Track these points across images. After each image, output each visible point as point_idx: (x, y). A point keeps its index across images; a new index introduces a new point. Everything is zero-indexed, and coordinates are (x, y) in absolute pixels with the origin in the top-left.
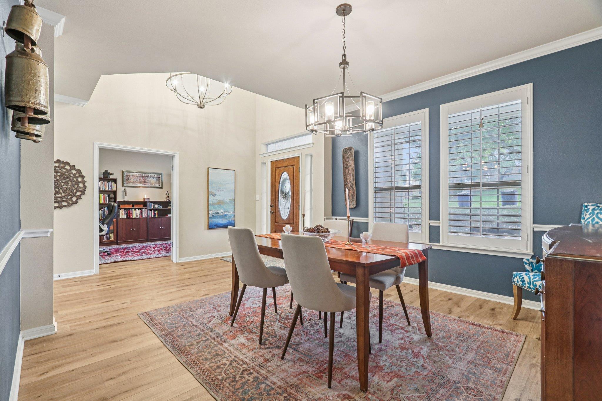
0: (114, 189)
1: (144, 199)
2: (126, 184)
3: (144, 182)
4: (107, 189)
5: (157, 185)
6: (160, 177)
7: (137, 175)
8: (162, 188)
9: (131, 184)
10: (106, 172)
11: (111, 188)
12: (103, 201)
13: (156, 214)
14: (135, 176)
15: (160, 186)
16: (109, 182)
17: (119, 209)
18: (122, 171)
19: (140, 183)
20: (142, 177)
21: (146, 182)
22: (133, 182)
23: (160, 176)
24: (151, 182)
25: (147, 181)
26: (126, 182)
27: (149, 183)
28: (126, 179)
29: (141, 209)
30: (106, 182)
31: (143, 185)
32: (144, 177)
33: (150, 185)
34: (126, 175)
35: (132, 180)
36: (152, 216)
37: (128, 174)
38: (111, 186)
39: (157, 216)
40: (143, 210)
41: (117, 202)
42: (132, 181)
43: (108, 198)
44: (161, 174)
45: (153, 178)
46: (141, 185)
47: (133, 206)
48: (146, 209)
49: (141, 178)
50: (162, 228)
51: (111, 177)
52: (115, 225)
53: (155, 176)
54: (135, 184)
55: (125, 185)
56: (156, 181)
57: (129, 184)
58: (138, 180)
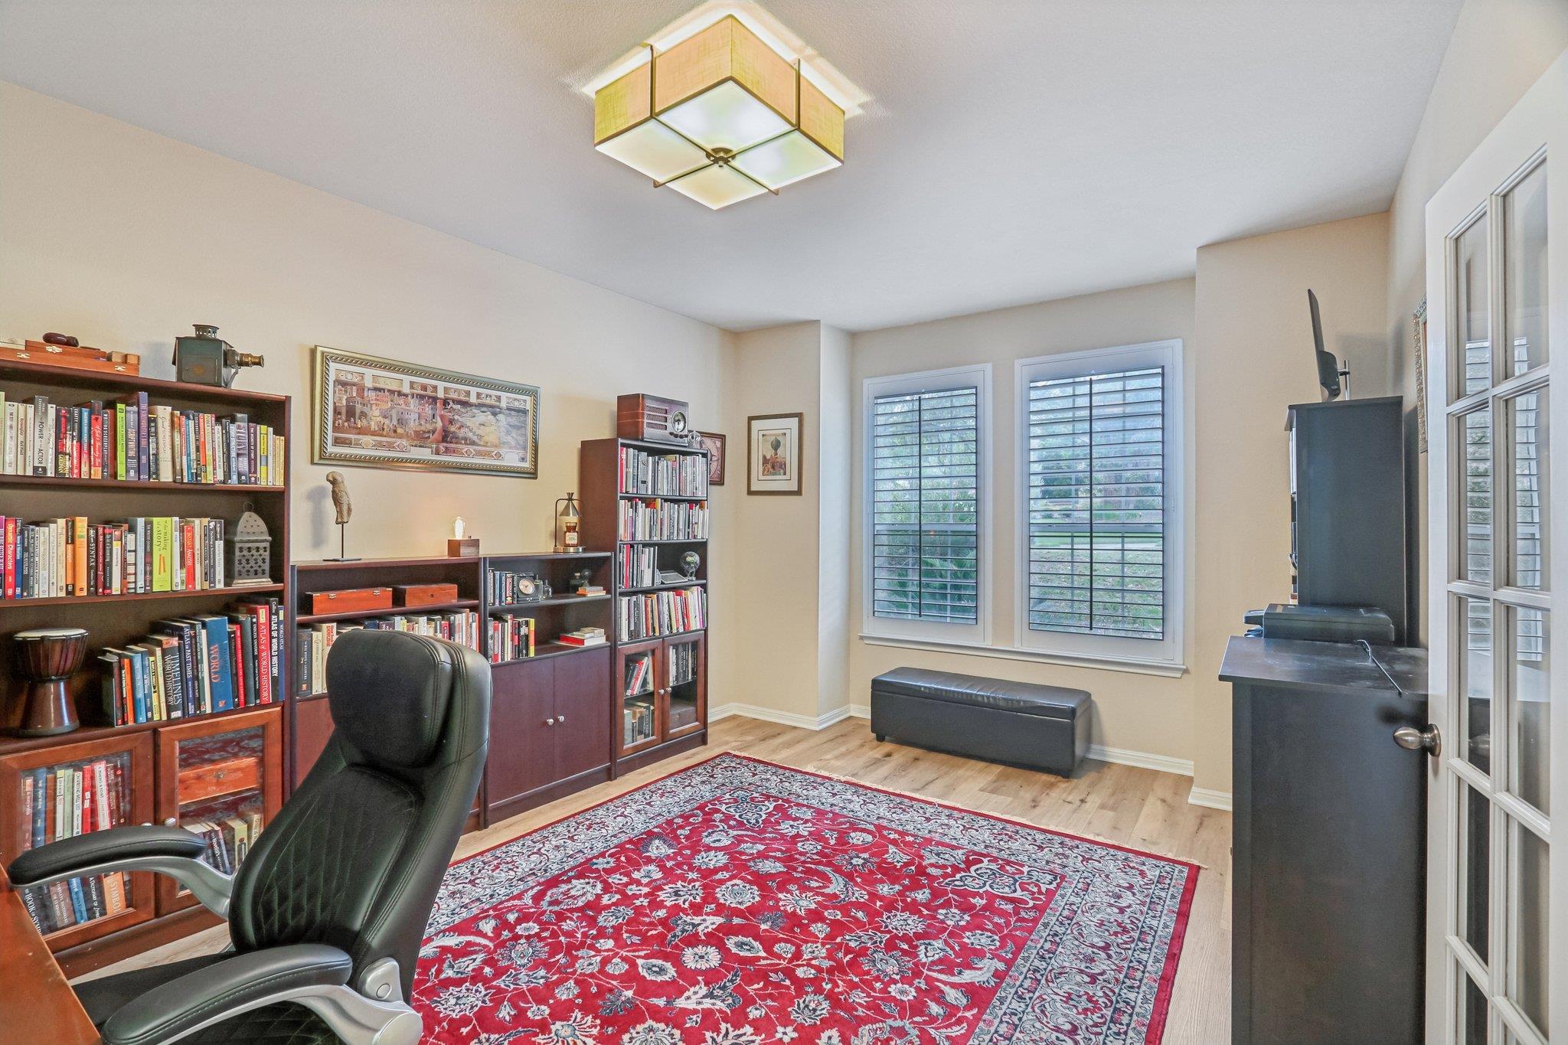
0: (269, 478)
1: (454, 546)
2: (337, 442)
3: (446, 436)
4: (213, 476)
5: (512, 459)
6: (525, 412)
7: (406, 389)
8: (533, 474)
9: (366, 446)
10: (199, 338)
11: (243, 464)
12: (180, 576)
13: (527, 636)
14: (391, 392)
15: (527, 465)
16: (233, 420)
17: (303, 625)
18: (313, 352)
19: (421, 438)
20: (435, 399)
21: (456, 439)
22: (380, 432)
23: (529, 406)
24: (480, 437)
25: (461, 433)
26: (336, 429)
27: (473, 443)
28: (337, 412)
29: (444, 612)
30: (208, 419)
31: (438, 453)
32: (445, 402)
33: (479, 454)
34: (338, 382)
35: (375, 417)
36: (508, 657)
37: (350, 372)
38: (251, 451)
39: (532, 654)
40: (461, 619)
41: (288, 574)
42: (373, 426)
43: (220, 545)
44: (533, 393)
45: (495, 410)
46: (426, 454)
47: (398, 599)
48: (474, 609)
49: (428, 410)
50: (556, 720)
51: (244, 382)
52: (275, 751)
53: (503, 404)
54: (390, 447)
55: (331, 449)
56: (508, 433)
57: (358, 445)
58: (413, 425)
